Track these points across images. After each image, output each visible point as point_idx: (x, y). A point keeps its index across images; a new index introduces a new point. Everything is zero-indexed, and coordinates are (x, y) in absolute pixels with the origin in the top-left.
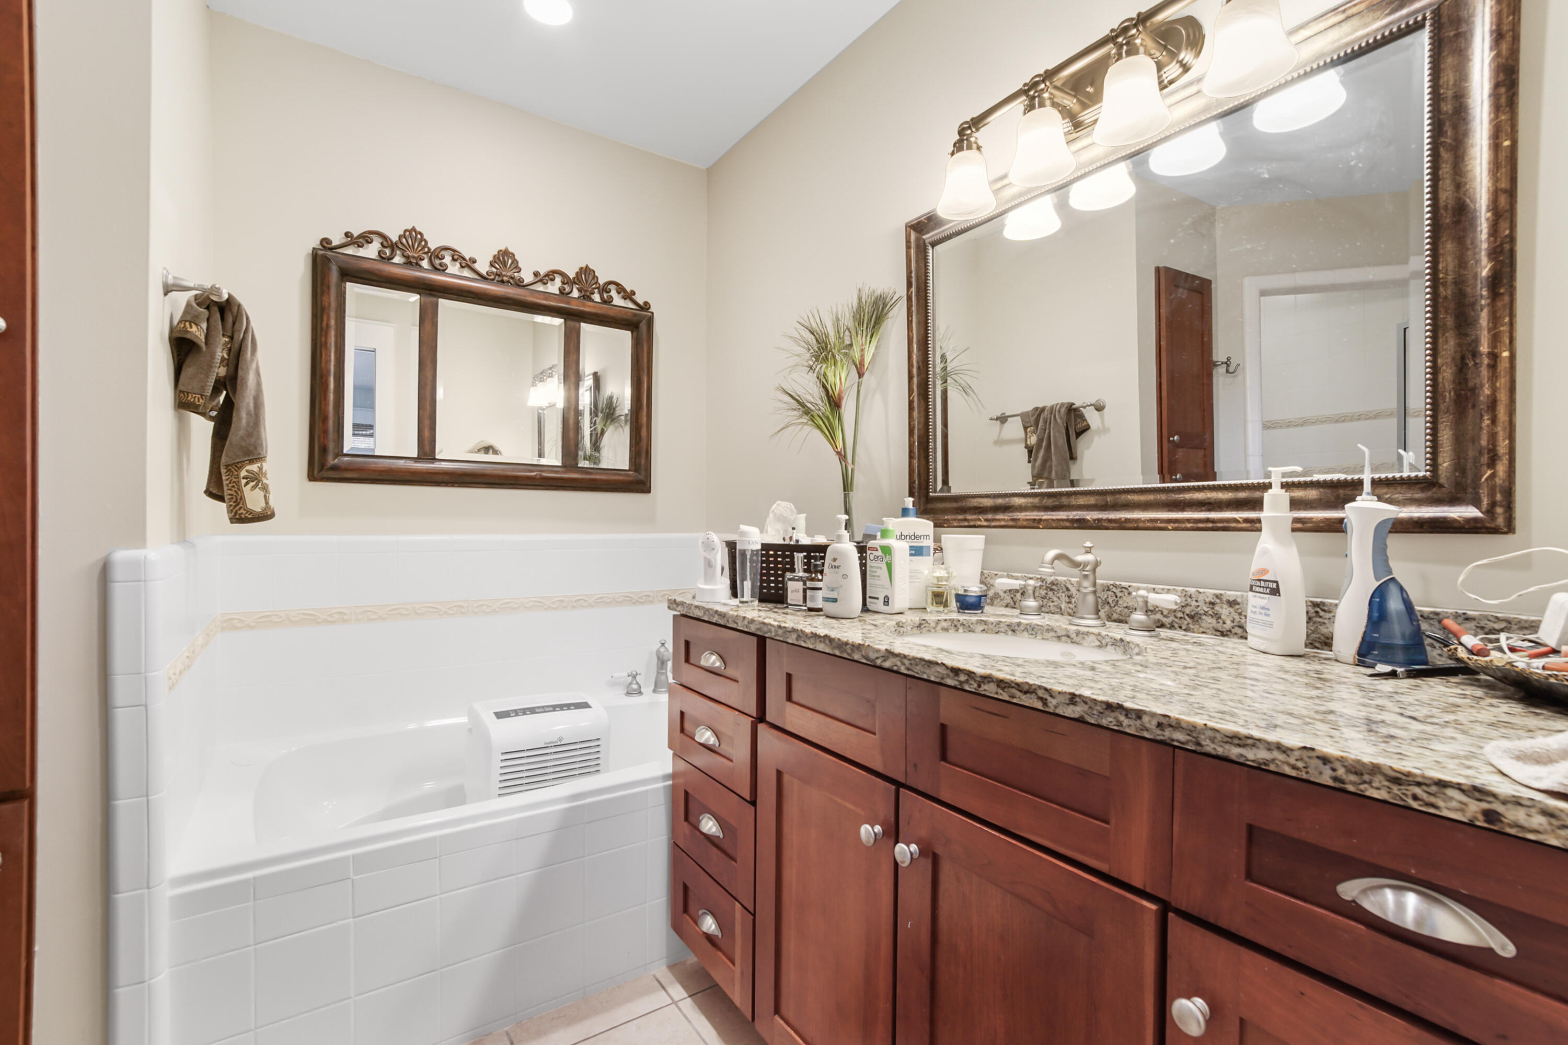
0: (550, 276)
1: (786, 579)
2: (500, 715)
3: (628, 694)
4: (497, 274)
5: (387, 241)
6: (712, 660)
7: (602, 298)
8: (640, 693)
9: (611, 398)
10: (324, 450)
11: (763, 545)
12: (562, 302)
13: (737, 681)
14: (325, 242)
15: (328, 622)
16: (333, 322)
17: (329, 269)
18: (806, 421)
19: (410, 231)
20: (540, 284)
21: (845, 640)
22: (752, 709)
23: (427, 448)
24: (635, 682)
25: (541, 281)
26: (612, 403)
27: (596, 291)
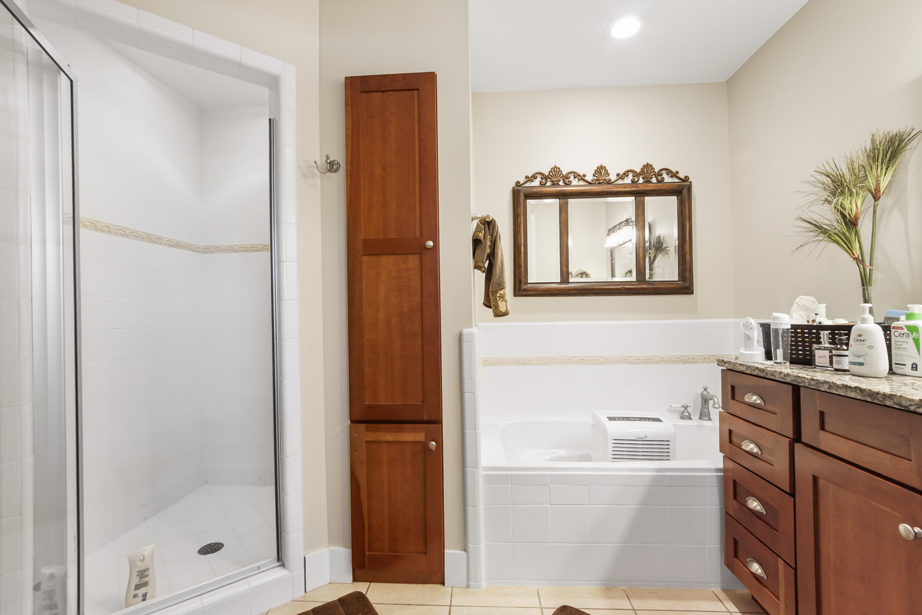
0: (626, 174)
1: (813, 348)
2: (611, 419)
3: (682, 418)
4: (597, 180)
5: (543, 176)
6: (754, 399)
7: (657, 180)
8: (690, 418)
9: (659, 237)
10: (520, 282)
11: (792, 325)
12: (633, 187)
13: (776, 414)
14: (518, 182)
15: (523, 364)
16: (522, 220)
17: (520, 195)
18: (822, 238)
19: (554, 168)
20: (620, 179)
21: (876, 390)
22: (789, 431)
23: (565, 277)
24: (686, 411)
25: (621, 178)
26: (660, 240)
27: (653, 176)
